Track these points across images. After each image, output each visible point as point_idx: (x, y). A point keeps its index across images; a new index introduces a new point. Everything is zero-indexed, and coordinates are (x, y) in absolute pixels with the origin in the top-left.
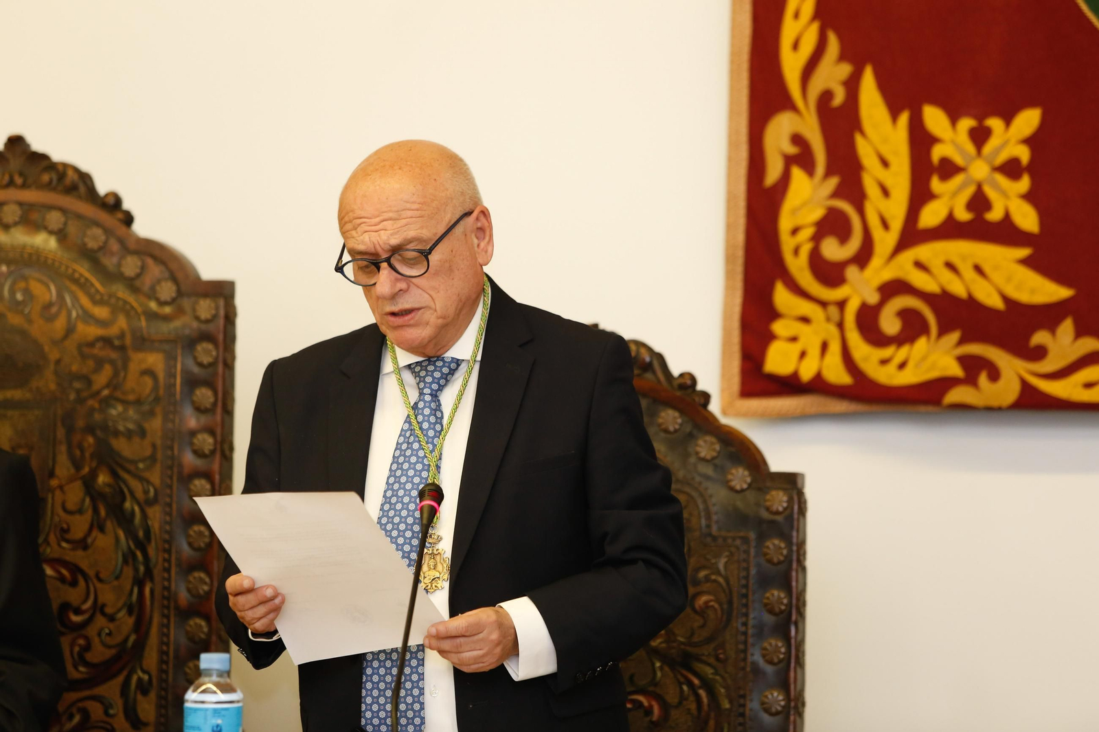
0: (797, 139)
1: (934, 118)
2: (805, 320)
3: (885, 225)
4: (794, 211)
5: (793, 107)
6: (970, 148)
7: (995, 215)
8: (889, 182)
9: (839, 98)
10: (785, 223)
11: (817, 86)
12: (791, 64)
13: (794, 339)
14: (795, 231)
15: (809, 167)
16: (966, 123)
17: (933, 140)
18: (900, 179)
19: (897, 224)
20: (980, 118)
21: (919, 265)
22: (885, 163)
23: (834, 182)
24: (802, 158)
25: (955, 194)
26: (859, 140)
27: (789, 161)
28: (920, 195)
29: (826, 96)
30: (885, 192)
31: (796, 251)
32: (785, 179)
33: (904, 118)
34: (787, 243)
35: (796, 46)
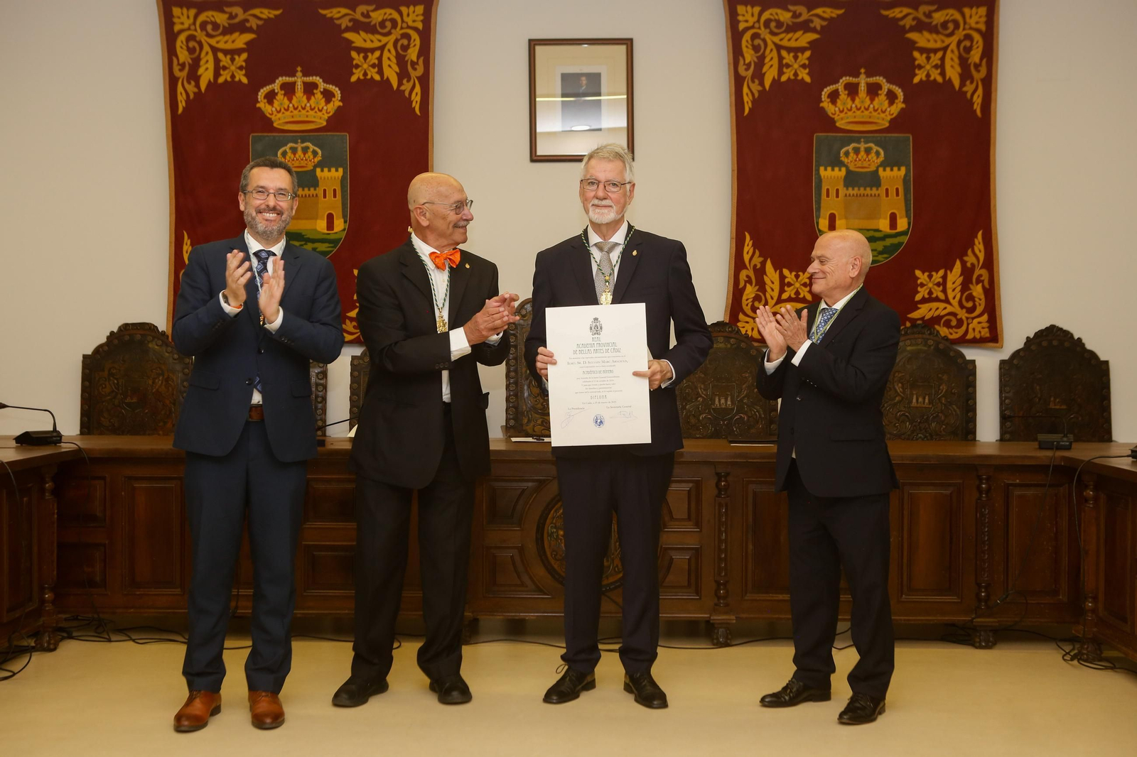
0: (748, 276)
1: (786, 272)
2: (747, 322)
3: (772, 298)
4: (747, 295)
5: (747, 269)
6: (795, 279)
7: (801, 296)
8: (774, 288)
9: (759, 266)
10: (744, 298)
11: (753, 262)
12: (746, 258)
13: (744, 327)
14: (747, 300)
15: (751, 284)
16: (794, 273)
17: (786, 277)
18: (777, 287)
19: (775, 298)
20: (797, 272)
22: (773, 283)
23: (757, 287)
24: (749, 281)
25: (791, 291)
26: (765, 277)
27: (746, 282)
28: (782, 291)
29: (755, 266)
30: (773, 290)
31: (747, 305)
32: (745, 286)
33: (778, 271)
34: (744, 302)
35: (748, 253)
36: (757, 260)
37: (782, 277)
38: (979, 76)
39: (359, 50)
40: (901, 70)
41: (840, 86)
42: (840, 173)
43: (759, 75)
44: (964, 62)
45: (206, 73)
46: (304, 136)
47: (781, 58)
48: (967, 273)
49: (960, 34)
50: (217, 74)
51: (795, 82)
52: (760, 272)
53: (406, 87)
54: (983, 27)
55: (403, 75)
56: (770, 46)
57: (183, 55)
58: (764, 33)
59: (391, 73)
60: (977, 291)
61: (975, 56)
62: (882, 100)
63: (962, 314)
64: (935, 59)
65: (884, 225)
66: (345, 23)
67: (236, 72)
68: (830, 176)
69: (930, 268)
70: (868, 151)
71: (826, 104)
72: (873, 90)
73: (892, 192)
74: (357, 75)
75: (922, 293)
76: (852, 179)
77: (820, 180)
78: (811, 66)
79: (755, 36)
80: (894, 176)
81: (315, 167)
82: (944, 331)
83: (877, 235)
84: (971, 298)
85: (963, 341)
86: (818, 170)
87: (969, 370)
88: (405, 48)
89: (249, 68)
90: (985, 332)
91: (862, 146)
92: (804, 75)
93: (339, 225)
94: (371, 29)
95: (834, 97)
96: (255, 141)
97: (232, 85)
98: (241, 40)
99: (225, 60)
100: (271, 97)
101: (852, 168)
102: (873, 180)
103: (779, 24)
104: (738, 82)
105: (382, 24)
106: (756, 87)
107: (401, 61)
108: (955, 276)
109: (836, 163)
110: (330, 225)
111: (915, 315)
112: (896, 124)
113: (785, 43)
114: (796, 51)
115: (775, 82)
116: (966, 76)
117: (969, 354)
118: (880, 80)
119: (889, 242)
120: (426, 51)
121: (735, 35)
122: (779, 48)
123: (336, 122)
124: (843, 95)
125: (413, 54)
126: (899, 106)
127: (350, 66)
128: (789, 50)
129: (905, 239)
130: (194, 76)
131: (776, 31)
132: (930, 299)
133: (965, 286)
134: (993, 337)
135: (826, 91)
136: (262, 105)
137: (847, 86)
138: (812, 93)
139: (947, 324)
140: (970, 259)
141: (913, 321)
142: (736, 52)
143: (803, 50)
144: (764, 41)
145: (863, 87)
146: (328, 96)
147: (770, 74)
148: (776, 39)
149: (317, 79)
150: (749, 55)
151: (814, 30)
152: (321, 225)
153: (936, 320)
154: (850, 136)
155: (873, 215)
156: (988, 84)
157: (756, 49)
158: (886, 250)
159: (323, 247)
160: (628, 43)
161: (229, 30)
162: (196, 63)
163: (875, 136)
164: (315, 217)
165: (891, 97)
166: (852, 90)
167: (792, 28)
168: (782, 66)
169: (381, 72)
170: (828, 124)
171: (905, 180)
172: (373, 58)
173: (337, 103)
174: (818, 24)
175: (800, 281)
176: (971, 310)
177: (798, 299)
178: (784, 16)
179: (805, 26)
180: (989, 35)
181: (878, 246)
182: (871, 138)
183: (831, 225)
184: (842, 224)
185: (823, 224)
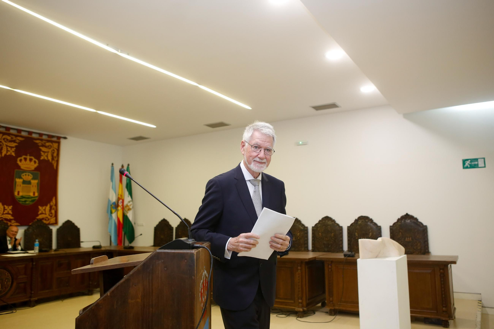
1: (5, 206)
16: (7, 207)
18: (3, 210)
19: (2, 213)
21: (4, 216)
25: (7, 211)
30: (1, 211)
33: (3, 206)
37: (4, 208)
38: (56, 159)
40: (38, 156)
42: (21, 180)
43: (1, 152)
44: (52, 156)
47: (7, 149)
48: (51, 207)
49: (52, 149)
51: (11, 155)
54: (57, 148)
56: (5, 145)
58: (3, 141)
60: (53, 211)
61: (55, 155)
62: (33, 163)
63: (49, 217)
64: (46, 154)
65: (32, 194)
68: (19, 181)
69: (42, 206)
70: (29, 175)
71: (19, 162)
72: (31, 160)
73: (34, 186)
75: (40, 212)
76: (24, 182)
77: (16, 182)
78: (15, 152)
80: (35, 182)
82: (45, 222)
83: (30, 197)
84: (51, 213)
85: (49, 224)
86: (15, 179)
87: (51, 231)
90: (54, 222)
91: (27, 174)
92: (13, 154)
95: (21, 160)
101: (25, 179)
102: (29, 183)
103: (7, 140)
108: (48, 208)
109: (20, 178)
111: (38, 218)
112: (36, 169)
113: (8, 145)
114: (11, 147)
115: (6, 155)
116: (53, 159)
117: (51, 227)
118: (32, 158)
119: (33, 199)
122: (7, 146)
124: (23, 160)
126: (37, 165)
128: (10, 147)
129: (37, 198)
131: (6, 141)
132: (42, 214)
133: (50, 210)
134: (56, 223)
135: (19, 159)
138: (15, 159)
139: (46, 220)
140: (52, 204)
141: (37, 219)
143: (13, 147)
144: (3, 144)
147: (4, 153)
148: (6, 144)
151: (16, 143)
153: (43, 219)
154: (24, 171)
155: (30, 192)
156: (58, 161)
157: (1, 145)
158: (32, 201)
165: (35, 162)
166: (25, 159)
167: (11, 141)
168: (7, 151)
170: (19, 167)
171: (38, 183)
174: (18, 141)
175: (9, 209)
176: (51, 216)
177: (8, 214)
178: (9, 138)
179: (14, 141)
180: (58, 150)
181: (30, 200)
182: (30, 171)
183: (18, 194)
184: (21, 194)
185: (16, 193)
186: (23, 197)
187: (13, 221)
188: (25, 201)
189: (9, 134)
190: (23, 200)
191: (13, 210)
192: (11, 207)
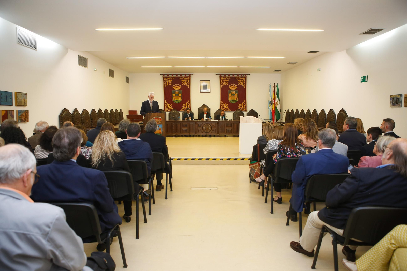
36: (223, 103)
37: (225, 104)
39: (183, 82)
40: (237, 84)
41: (231, 85)
43: (223, 84)
44: (243, 83)
45: (167, 84)
46: (177, 90)
48: (244, 104)
49: (243, 80)
50: (169, 84)
51: (226, 85)
52: (223, 104)
53: (188, 85)
55: (187, 84)
57: (165, 82)
58: (223, 80)
59: (186, 84)
60: (245, 106)
61: (244, 82)
62: (235, 87)
63: (243, 108)
64: (240, 83)
65: (235, 99)
66: (181, 79)
67: (170, 84)
68: (230, 94)
69: (240, 104)
70: (234, 92)
71: (229, 87)
73: (236, 96)
74: (183, 84)
75: (239, 106)
76: (232, 95)
77: (229, 95)
78: (228, 83)
79: (222, 80)
80: (236, 94)
81: (179, 93)
82: (241, 110)
84: (244, 106)
85: (243, 111)
88: (187, 82)
89: (172, 84)
90: (245, 110)
91: (233, 91)
92: (227, 84)
93: (181, 99)
94: (184, 80)
95: (230, 86)
96: (172, 91)
97: (170, 85)
98: (171, 81)
99: (169, 83)
100: (174, 86)
101: (232, 93)
102: (234, 95)
104: (221, 85)
105: (185, 79)
106: (223, 85)
107: (187, 83)
108: (242, 104)
110: (180, 99)
111: (238, 108)
112: (236, 89)
115: (224, 85)
116: (243, 84)
117: (244, 112)
118: (235, 85)
120: (190, 82)
121: (220, 80)
123: (181, 89)
124: (231, 86)
125: (188, 82)
126: (237, 87)
127: (182, 83)
128: (226, 82)
130: (166, 84)
131: (225, 80)
133: (243, 105)
134: (246, 110)
136: (173, 87)
137: (232, 85)
138: (228, 86)
139: (242, 109)
140: (244, 103)
142: (221, 82)
143: (227, 82)
145: (233, 85)
146: (180, 86)
147: (224, 84)
149: (179, 85)
150: (222, 82)
152: (179, 99)
153: (241, 109)
154: (232, 90)
155: (234, 98)
156: (246, 85)
157: (223, 82)
158: (236, 102)
159: (179, 102)
160: (210, 81)
161: (170, 80)
162: (166, 83)
163: (235, 90)
164: (178, 99)
169: (185, 84)
170: (230, 89)
172: (184, 83)
173: (181, 87)
174: (229, 79)
175: (227, 105)
176: (244, 108)
177: (227, 107)
178: (225, 78)
179: (227, 79)
180: (246, 80)
181: (235, 101)
182: (234, 90)
183: (230, 99)
184: (231, 99)
185: (229, 99)
186: (232, 100)
187: (229, 109)
188: (233, 102)
189: (225, 77)
190: (232, 101)
191: (228, 105)
192: (227, 104)
